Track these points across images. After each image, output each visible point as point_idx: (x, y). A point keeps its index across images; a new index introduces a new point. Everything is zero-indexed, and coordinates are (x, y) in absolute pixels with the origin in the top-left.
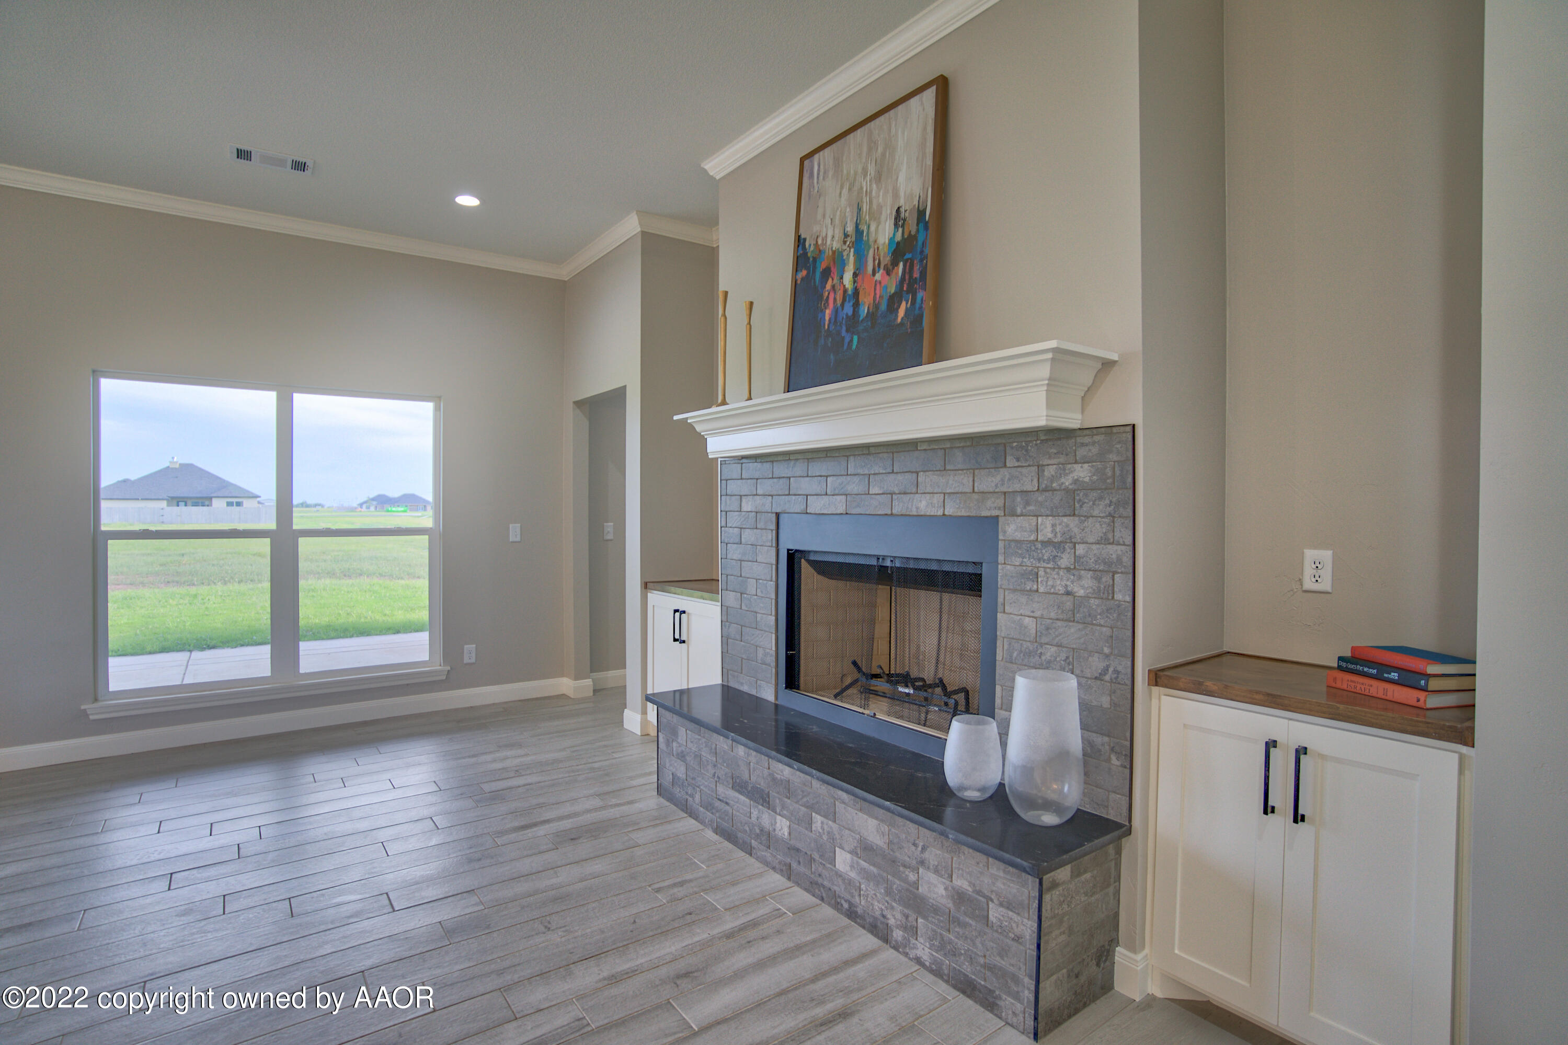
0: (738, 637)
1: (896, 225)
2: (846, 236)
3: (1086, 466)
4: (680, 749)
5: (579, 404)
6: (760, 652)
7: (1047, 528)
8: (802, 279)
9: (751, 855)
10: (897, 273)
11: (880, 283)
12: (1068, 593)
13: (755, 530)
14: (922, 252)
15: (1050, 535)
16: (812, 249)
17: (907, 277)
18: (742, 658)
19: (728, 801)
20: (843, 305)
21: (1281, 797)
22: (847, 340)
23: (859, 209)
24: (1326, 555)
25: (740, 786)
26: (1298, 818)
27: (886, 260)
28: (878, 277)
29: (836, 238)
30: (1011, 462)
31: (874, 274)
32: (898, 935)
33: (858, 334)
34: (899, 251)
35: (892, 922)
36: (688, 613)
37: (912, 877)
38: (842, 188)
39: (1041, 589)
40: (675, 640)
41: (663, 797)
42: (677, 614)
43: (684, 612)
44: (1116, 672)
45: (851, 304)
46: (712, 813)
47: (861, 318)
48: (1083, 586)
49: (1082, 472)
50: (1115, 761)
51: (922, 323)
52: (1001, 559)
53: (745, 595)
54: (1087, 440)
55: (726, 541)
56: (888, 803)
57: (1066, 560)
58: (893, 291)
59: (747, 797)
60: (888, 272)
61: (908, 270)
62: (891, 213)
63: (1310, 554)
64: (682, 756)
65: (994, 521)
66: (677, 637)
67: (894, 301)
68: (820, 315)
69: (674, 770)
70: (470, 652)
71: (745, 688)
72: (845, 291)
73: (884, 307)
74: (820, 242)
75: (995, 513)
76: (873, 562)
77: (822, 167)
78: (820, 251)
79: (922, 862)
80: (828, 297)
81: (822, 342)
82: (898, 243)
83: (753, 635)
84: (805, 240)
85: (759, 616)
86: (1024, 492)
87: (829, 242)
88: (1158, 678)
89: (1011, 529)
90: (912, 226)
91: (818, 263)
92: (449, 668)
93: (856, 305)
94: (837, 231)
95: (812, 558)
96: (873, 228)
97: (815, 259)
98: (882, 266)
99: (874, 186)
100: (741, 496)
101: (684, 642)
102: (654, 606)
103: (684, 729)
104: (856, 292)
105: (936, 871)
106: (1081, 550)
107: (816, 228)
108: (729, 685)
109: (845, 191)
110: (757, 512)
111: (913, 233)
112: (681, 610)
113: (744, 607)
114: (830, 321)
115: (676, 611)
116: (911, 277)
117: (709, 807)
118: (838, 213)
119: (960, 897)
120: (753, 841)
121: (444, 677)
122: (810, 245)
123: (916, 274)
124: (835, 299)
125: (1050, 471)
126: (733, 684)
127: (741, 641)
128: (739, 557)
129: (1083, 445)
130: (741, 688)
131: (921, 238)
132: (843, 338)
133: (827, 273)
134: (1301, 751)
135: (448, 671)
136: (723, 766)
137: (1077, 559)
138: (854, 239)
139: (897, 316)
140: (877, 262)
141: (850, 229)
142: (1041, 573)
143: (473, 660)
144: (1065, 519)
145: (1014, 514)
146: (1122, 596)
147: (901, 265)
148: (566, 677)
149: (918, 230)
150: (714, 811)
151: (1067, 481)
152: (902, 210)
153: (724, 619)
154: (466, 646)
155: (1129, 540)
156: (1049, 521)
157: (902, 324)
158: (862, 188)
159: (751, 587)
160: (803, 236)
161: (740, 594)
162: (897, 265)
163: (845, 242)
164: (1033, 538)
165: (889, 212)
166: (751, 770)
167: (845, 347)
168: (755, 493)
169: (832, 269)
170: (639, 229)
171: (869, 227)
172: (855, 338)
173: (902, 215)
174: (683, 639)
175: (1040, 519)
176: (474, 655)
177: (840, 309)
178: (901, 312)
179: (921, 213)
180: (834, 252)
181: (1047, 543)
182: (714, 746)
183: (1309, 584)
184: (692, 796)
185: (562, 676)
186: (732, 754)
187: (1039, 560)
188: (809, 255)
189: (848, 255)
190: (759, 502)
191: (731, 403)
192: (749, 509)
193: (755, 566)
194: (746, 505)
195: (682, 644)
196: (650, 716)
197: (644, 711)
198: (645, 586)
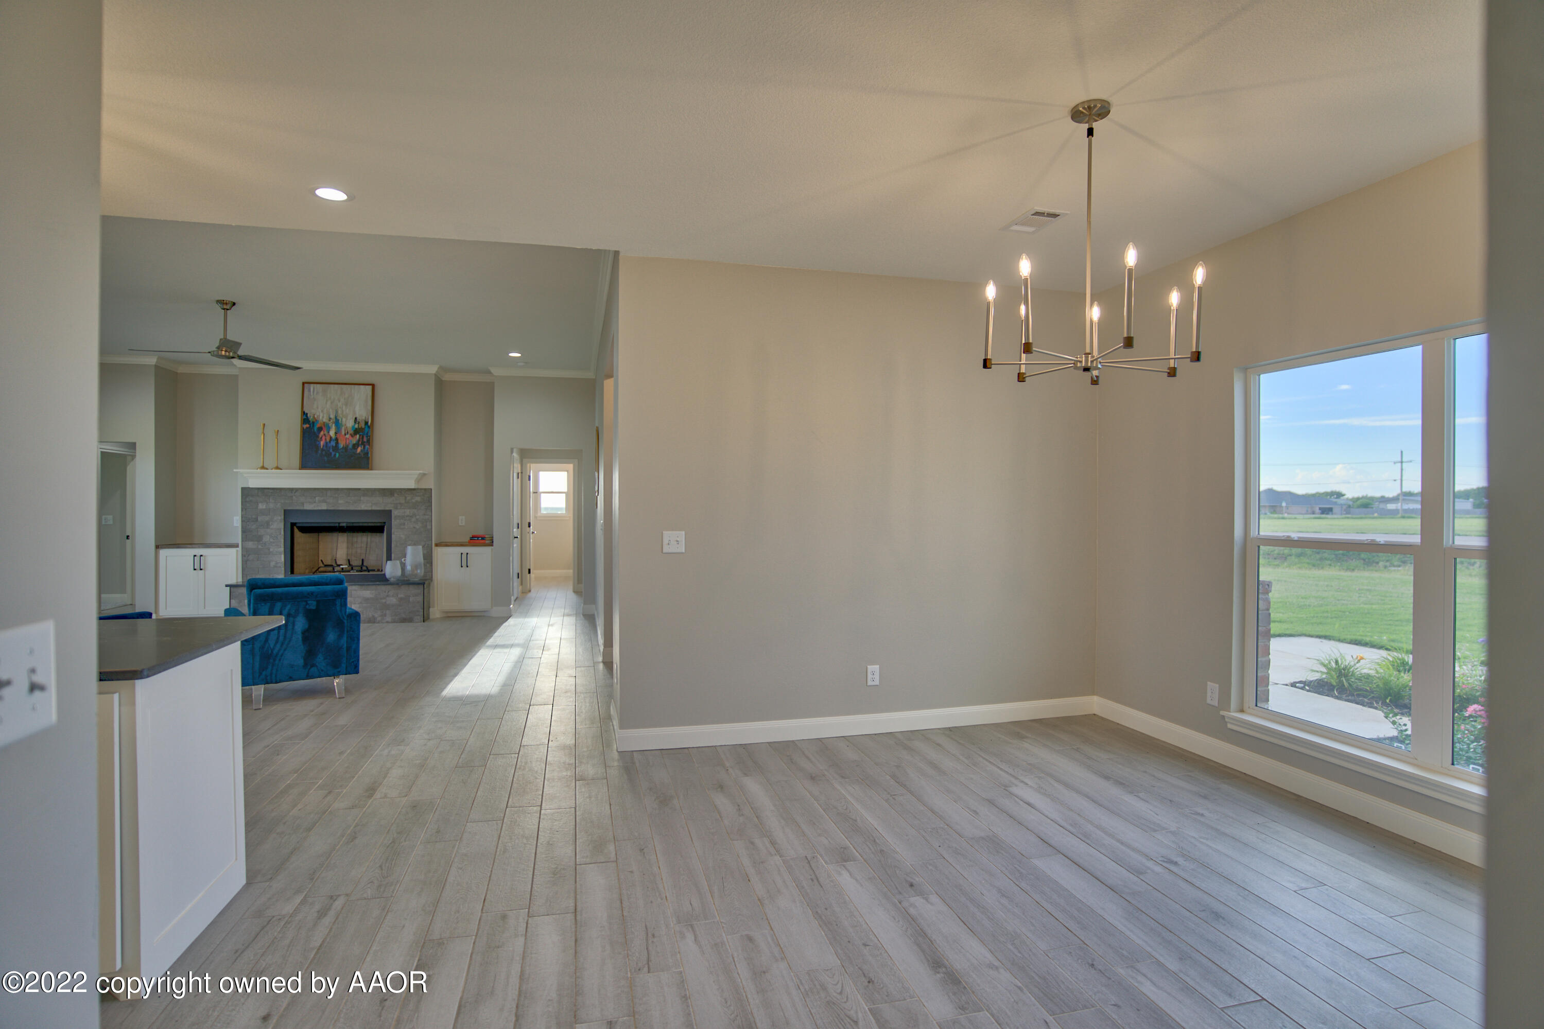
0: (254, 560)
1: (355, 422)
2: (330, 419)
3: (419, 497)
6: (273, 564)
7: (408, 512)
8: (307, 428)
10: (356, 438)
11: (348, 439)
12: (414, 528)
13: (276, 516)
14: (367, 434)
15: (409, 514)
16: (312, 418)
17: (361, 440)
18: (258, 568)
20: (330, 442)
21: (464, 564)
22: (333, 453)
23: (337, 412)
24: (464, 517)
26: (467, 566)
27: (352, 432)
28: (347, 436)
29: (325, 417)
30: (396, 495)
31: (345, 435)
32: (379, 619)
33: (339, 453)
34: (356, 431)
35: (376, 615)
36: (205, 556)
37: (384, 601)
38: (327, 401)
39: (406, 527)
40: (195, 569)
42: (196, 558)
43: (201, 556)
44: (428, 545)
45: (335, 442)
47: (340, 448)
48: (419, 526)
49: (418, 499)
50: (428, 565)
51: (368, 455)
52: (393, 520)
53: (260, 542)
54: (419, 491)
55: (245, 521)
56: (378, 583)
57: (413, 520)
58: (355, 442)
60: (352, 436)
61: (362, 437)
62: (352, 418)
63: (460, 517)
65: (390, 511)
66: (196, 567)
67: (355, 446)
68: (318, 443)
72: (331, 438)
73: (350, 446)
74: (316, 416)
75: (391, 509)
76: (337, 525)
77: (315, 390)
78: (316, 420)
79: (388, 596)
80: (321, 438)
81: (320, 452)
82: (356, 429)
83: (268, 557)
84: (307, 414)
85: (270, 549)
86: (400, 503)
87: (321, 418)
88: (437, 545)
89: (395, 513)
90: (363, 425)
91: (315, 424)
93: (337, 443)
94: (325, 415)
95: (298, 525)
96: (344, 420)
97: (313, 423)
98: (349, 433)
99: (344, 407)
100: (258, 502)
102: (166, 558)
104: (337, 439)
105: (393, 596)
106: (418, 517)
107: (313, 411)
109: (329, 403)
110: (276, 509)
111: (363, 427)
112: (198, 554)
113: (258, 547)
114: (323, 446)
115: (195, 556)
116: (363, 440)
118: (325, 409)
119: (401, 599)
122: (310, 417)
123: (365, 439)
124: (326, 439)
125: (408, 498)
126: (252, 577)
127: (257, 561)
128: (256, 527)
129: (418, 492)
130: (258, 577)
131: (367, 429)
132: (331, 453)
133: (320, 429)
134: (467, 554)
137: (417, 519)
138: (334, 421)
139: (357, 451)
140: (346, 432)
141: (332, 416)
142: (406, 523)
144: (414, 510)
145: (396, 508)
146: (429, 527)
147: (358, 436)
149: (365, 427)
151: (414, 501)
152: (358, 419)
153: (244, 554)
155: (430, 514)
156: (408, 510)
157: (359, 454)
158: (338, 405)
159: (266, 539)
160: (306, 412)
161: (256, 542)
162: (356, 435)
163: (330, 421)
164: (403, 514)
165: (351, 417)
167: (333, 456)
168: (268, 501)
169: (323, 428)
170: (154, 364)
171: (342, 419)
172: (337, 455)
173: (358, 420)
175: (406, 510)
177: (329, 443)
178: (359, 450)
179: (366, 423)
180: (324, 423)
181: (407, 516)
183: (460, 524)
187: (405, 520)
188: (310, 420)
189: (332, 426)
190: (271, 506)
191: (268, 467)
192: (264, 507)
193: (268, 530)
194: (262, 506)
195: (201, 571)
196: (162, 612)
197: (156, 611)
198: (157, 548)
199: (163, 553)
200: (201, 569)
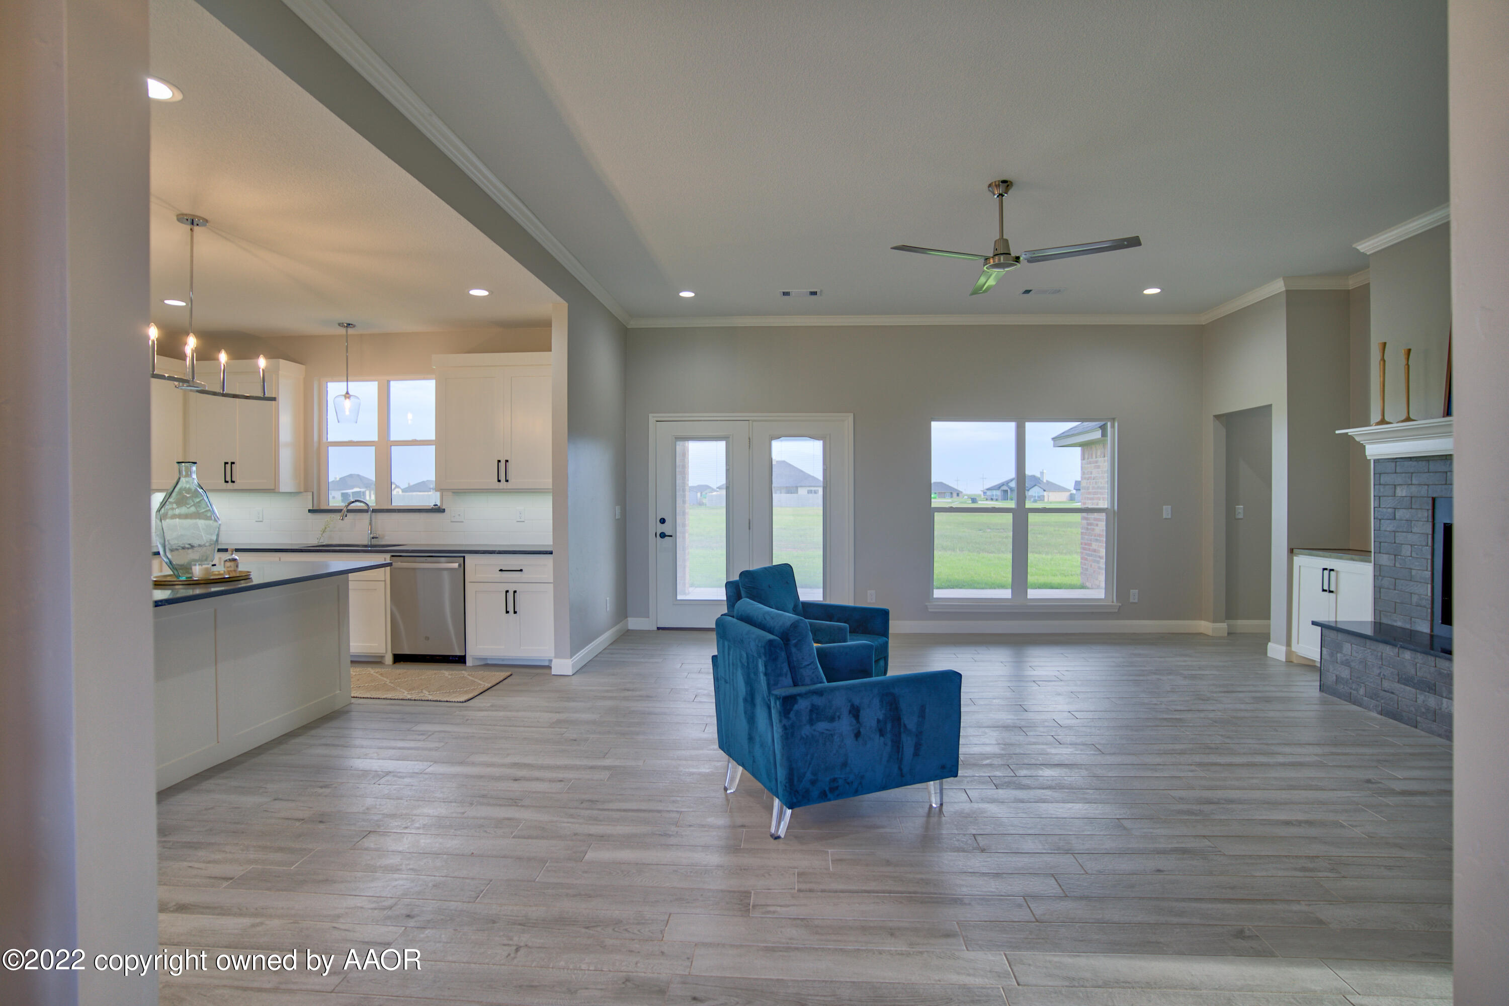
0: (1392, 587)
4: (1344, 658)
5: (1217, 417)
6: (1415, 599)
9: (1416, 727)
13: (1410, 510)
18: (1395, 602)
19: (1393, 691)
25: (1406, 680)
36: (1337, 572)
40: (1324, 590)
41: (1326, 693)
42: (1326, 572)
43: (1331, 570)
46: (1377, 701)
53: (1399, 557)
55: (1379, 517)
59: (1413, 687)
64: (1347, 663)
66: (1326, 588)
69: (1338, 673)
70: (1134, 595)
71: (1399, 624)
83: (1407, 585)
85: (1414, 572)
92: (1120, 604)
100: (1395, 485)
101: (1332, 592)
102: (1300, 566)
103: (1350, 644)
108: (1382, 621)
110: (1412, 497)
112: (1329, 568)
113: (1398, 565)
115: (1324, 569)
117: (1374, 696)
120: (1418, 718)
121: (1117, 610)
126: (1385, 621)
127: (1395, 590)
128: (1394, 529)
130: (1395, 624)
135: (1120, 606)
136: (1390, 667)
143: (1136, 601)
148: (1204, 620)
150: (1379, 699)
153: (1377, 574)
154: (1131, 591)
159: (1406, 551)
161: (1393, 556)
166: (1418, 669)
168: (1410, 483)
170: (1284, 289)
174: (1331, 590)
176: (1137, 597)
182: (1379, 654)
184: (1357, 690)
185: (1201, 619)
186: (1399, 659)
190: (1414, 489)
191: (1392, 422)
192: (1404, 495)
193: (1410, 535)
194: (1401, 492)
195: (1331, 594)
196: (1294, 648)
197: (1289, 644)
198: (1291, 551)
199: (1300, 560)
200: (1331, 592)
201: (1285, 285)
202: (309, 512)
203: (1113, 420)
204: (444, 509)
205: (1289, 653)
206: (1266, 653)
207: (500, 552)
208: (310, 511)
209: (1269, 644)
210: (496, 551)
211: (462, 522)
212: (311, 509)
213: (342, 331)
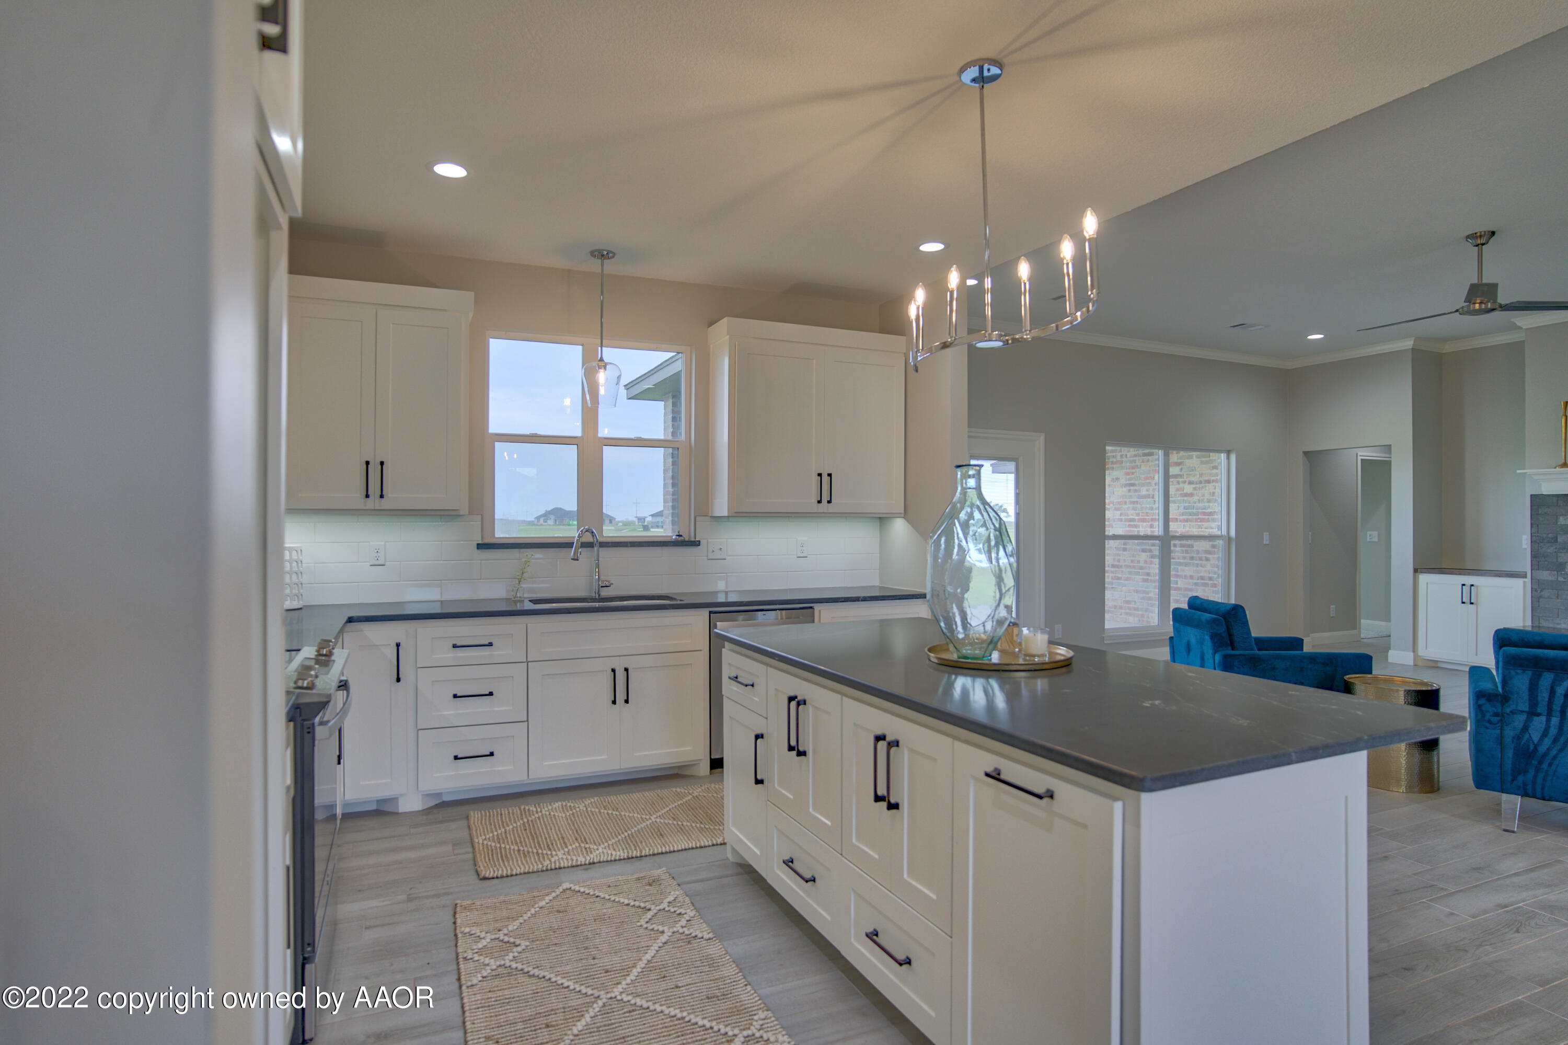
0: (1553, 596)
5: (1305, 453)
18: (1559, 609)
36: (1478, 586)
40: (1463, 603)
42: (1466, 587)
43: (1472, 585)
53: (1560, 572)
55: (1537, 541)
66: (1465, 600)
100: (1555, 515)
101: (1475, 603)
102: (1427, 583)
112: (1468, 584)
113: (1559, 579)
115: (1464, 585)
127: (1555, 598)
128: (1553, 550)
153: (1536, 586)
161: (1553, 572)
170: (1411, 347)
192: (1567, 523)
194: (1564, 521)
195: (1471, 605)
196: (1422, 652)
197: (1414, 649)
198: (1416, 571)
199: (1423, 578)
200: (1472, 603)
201: (1414, 345)
202: (478, 548)
203: (1228, 452)
204: (700, 541)
205: (1416, 657)
206: (1387, 659)
207: (865, 599)
208: (480, 546)
209: (1390, 651)
210: (860, 597)
211: (725, 559)
212: (480, 542)
213: (594, 266)
